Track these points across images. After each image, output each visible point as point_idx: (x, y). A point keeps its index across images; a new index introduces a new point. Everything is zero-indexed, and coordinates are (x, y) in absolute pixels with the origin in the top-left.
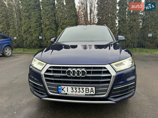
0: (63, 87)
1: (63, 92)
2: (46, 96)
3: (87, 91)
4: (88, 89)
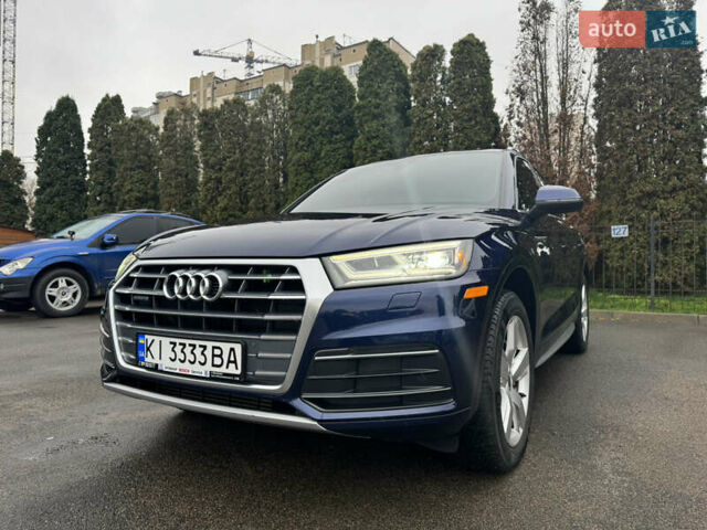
0: (150, 338)
3: (218, 361)
4: (218, 352)
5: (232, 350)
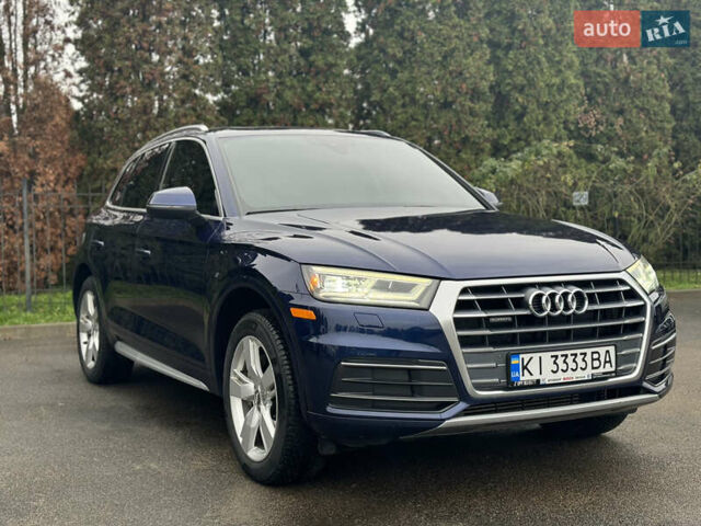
1: (526, 378)
2: (462, 406)
3: (596, 364)
5: (608, 352)
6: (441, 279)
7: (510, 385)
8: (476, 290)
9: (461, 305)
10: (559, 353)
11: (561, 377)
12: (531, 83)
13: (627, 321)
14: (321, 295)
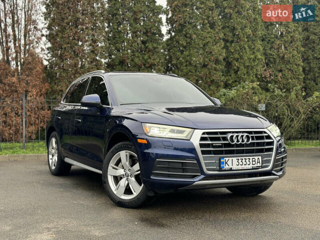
0: (227, 159)
1: (227, 166)
2: (203, 176)
3: (254, 163)
4: (254, 160)
5: (258, 158)
6: (195, 129)
7: (220, 170)
8: (208, 133)
9: (202, 139)
10: (239, 158)
11: (240, 167)
12: (241, 57)
13: (266, 147)
14: (149, 134)
